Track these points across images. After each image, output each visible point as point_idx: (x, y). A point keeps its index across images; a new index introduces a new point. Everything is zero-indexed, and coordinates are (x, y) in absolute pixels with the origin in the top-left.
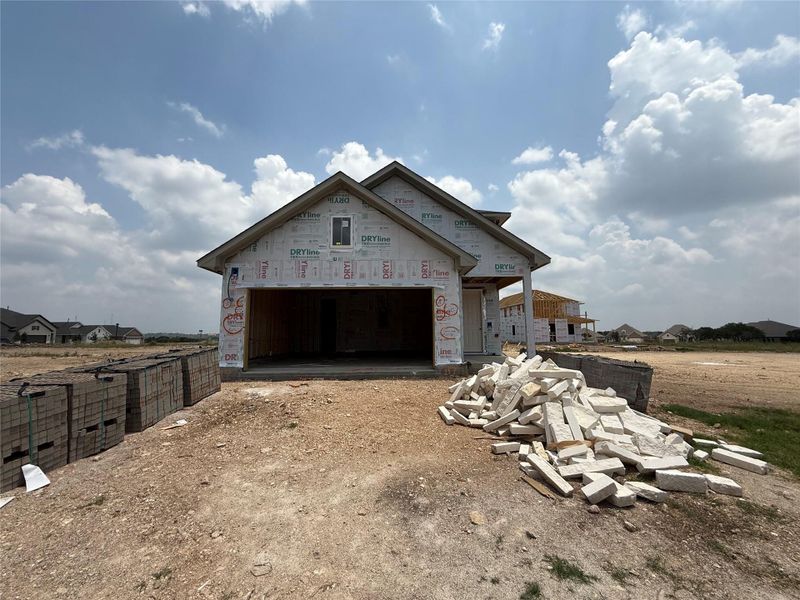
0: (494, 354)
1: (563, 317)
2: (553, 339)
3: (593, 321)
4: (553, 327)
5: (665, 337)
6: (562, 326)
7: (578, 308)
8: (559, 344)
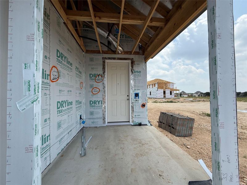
0: (140, 125)
1: (168, 88)
2: (165, 97)
3: (179, 90)
4: (164, 92)
5: (194, 95)
6: (168, 92)
7: (173, 86)
8: (167, 98)
